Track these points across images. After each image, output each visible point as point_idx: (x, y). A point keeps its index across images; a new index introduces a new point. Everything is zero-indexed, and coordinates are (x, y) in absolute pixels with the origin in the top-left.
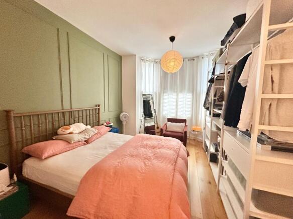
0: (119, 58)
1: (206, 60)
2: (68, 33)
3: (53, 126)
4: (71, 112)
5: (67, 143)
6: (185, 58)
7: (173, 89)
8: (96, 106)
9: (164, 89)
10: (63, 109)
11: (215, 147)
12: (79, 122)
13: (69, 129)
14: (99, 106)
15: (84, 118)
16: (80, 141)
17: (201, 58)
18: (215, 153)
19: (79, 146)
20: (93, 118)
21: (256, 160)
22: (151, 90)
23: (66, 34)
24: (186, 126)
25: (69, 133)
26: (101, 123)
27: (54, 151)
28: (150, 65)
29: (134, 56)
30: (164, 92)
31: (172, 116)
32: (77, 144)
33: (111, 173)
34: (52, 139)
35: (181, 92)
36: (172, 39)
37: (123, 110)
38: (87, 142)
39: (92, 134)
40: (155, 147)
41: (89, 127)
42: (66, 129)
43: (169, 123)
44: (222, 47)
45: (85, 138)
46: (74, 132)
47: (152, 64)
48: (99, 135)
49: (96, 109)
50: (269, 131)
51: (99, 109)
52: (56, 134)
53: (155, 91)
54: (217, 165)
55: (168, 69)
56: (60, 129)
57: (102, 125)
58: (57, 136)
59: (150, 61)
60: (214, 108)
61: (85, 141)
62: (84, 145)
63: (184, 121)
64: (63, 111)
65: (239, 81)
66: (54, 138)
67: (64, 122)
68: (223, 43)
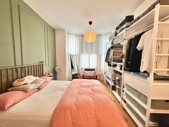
0: (54, 31)
1: (104, 37)
2: (19, 6)
3: (8, 80)
4: (22, 67)
5: (25, 92)
6: (98, 35)
7: (87, 52)
8: (40, 63)
9: (82, 52)
10: (15, 65)
11: (113, 82)
12: (29, 75)
13: (24, 81)
14: (42, 62)
15: (33, 71)
16: (34, 89)
17: (101, 35)
18: (114, 85)
19: (33, 93)
20: (38, 71)
21: (153, 85)
22: (74, 53)
23: (17, 6)
24: (95, 72)
25: (24, 84)
26: (44, 74)
27: (15, 101)
28: (73, 37)
29: (64, 30)
30: (81, 54)
31: (87, 67)
32: (32, 92)
33: (74, 108)
34: (8, 91)
35: (91, 53)
36: (90, 23)
37: (57, 65)
38: (39, 89)
39: (42, 83)
40: (90, 86)
41: (38, 78)
42: (21, 81)
43: (86, 72)
44: (117, 31)
45: (37, 86)
46: (28, 83)
47: (74, 37)
48: (46, 83)
49: (40, 65)
50: (156, 71)
51: (42, 65)
52: (11, 86)
53: (76, 53)
54: (116, 91)
55: (89, 40)
56: (16, 82)
57: (45, 76)
58: (12, 88)
59: (73, 34)
60: (113, 62)
61: (37, 89)
62: (37, 91)
63: (94, 70)
64: (16, 67)
65: (137, 48)
66: (10, 90)
67: (17, 76)
68: (117, 29)
